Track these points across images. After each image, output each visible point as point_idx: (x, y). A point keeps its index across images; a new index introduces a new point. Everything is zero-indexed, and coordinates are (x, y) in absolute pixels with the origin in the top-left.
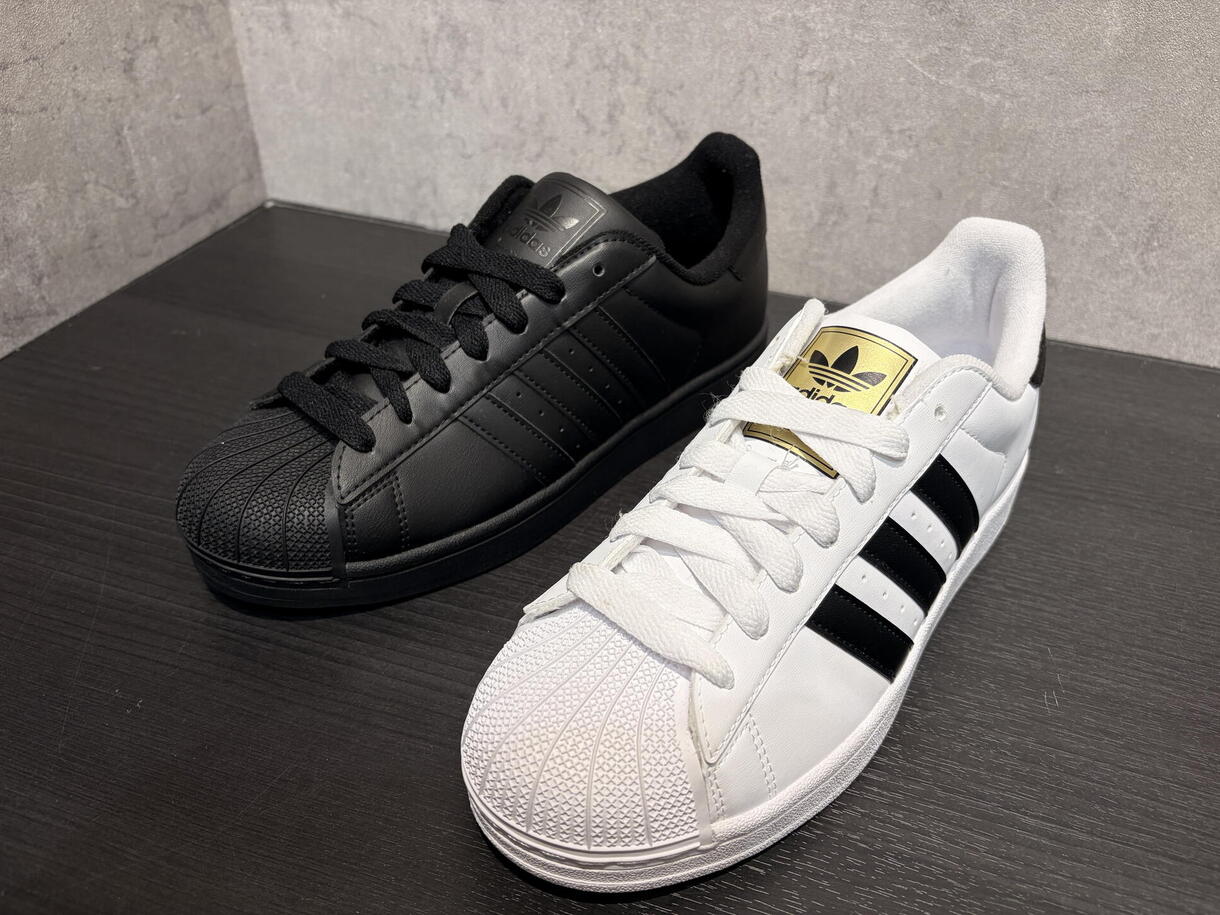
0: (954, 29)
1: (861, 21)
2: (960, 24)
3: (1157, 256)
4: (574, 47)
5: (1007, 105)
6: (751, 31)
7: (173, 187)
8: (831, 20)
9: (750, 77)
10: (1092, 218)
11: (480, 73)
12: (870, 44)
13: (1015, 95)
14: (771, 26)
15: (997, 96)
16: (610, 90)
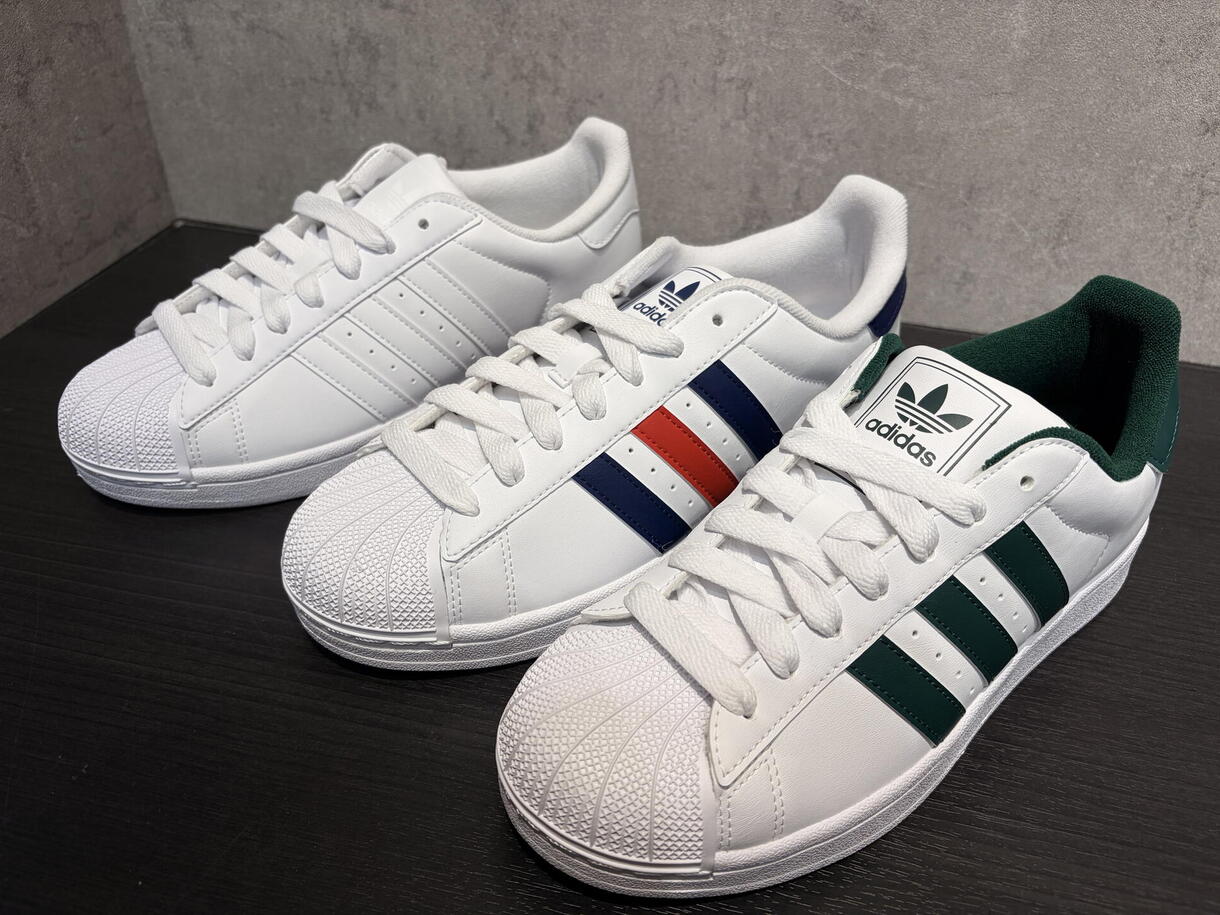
0: (867, 35)
1: (776, 29)
2: (872, 30)
3: (1068, 250)
4: (490, 57)
5: (921, 108)
6: (669, 40)
7: (76, 213)
8: (747, 27)
9: (669, 84)
10: (1005, 215)
11: (394, 86)
12: (786, 50)
13: (928, 99)
14: (688, 34)
15: (911, 100)
16: (529, 100)
